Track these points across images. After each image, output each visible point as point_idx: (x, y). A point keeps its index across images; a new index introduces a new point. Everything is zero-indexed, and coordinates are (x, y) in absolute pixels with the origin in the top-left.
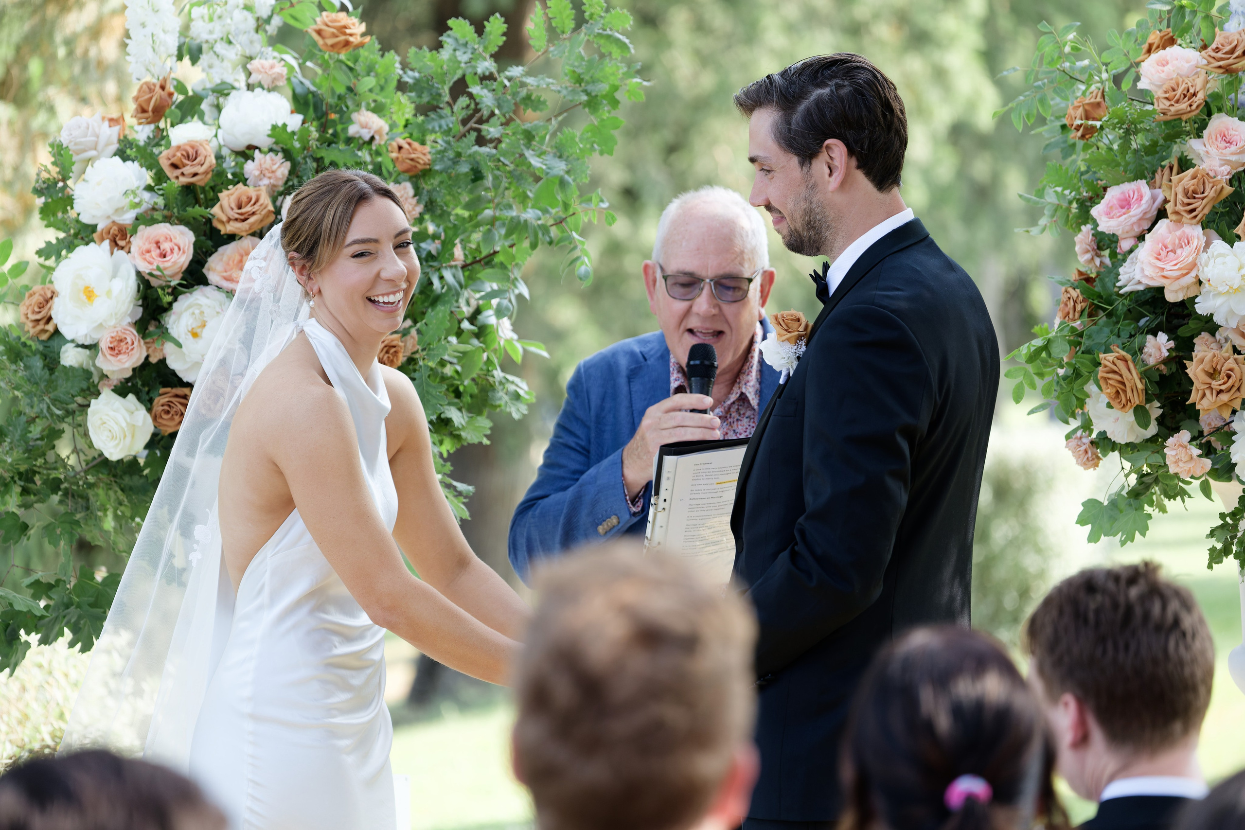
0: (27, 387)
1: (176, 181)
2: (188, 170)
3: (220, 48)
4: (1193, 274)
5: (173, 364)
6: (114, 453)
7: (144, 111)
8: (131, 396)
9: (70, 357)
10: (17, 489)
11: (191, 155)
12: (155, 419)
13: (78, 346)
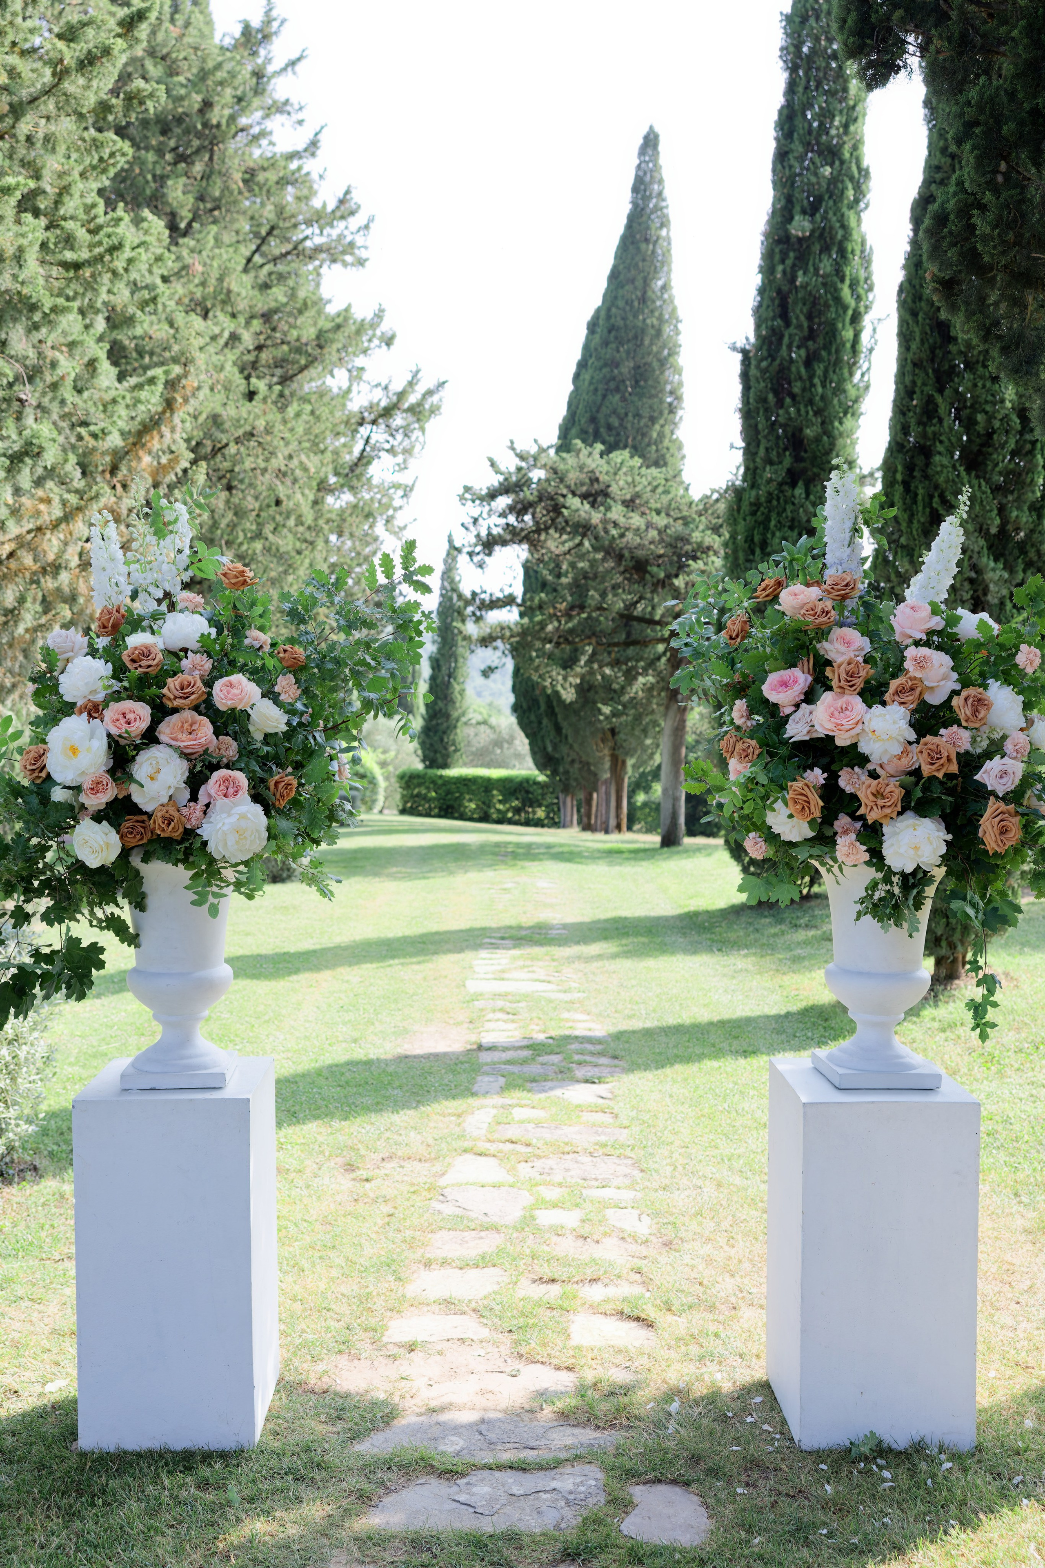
0: (27, 817)
1: (136, 672)
2: (144, 663)
3: (152, 589)
4: (860, 726)
5: (136, 798)
6: (93, 863)
7: (105, 627)
8: (105, 823)
9: (58, 795)
10: (21, 889)
11: (145, 653)
12: (121, 838)
13: (65, 787)
